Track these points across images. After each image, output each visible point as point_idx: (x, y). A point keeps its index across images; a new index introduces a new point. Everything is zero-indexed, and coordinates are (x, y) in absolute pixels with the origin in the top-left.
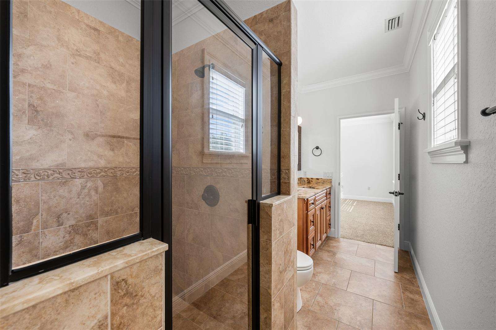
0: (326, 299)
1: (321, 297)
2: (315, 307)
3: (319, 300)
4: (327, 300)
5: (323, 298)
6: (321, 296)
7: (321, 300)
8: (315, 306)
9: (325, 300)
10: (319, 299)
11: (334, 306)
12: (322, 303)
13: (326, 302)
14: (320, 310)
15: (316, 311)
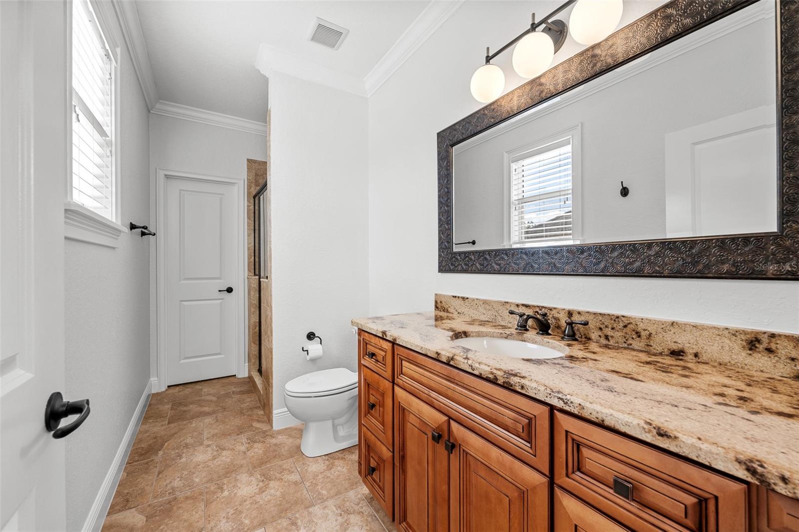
0: (286, 484)
1: (294, 482)
2: (289, 464)
3: (293, 475)
4: (283, 483)
5: (290, 483)
6: (296, 483)
7: (291, 478)
8: (291, 465)
9: (285, 482)
10: (294, 477)
11: (268, 484)
12: (285, 476)
13: (282, 479)
14: (280, 466)
15: (285, 461)
